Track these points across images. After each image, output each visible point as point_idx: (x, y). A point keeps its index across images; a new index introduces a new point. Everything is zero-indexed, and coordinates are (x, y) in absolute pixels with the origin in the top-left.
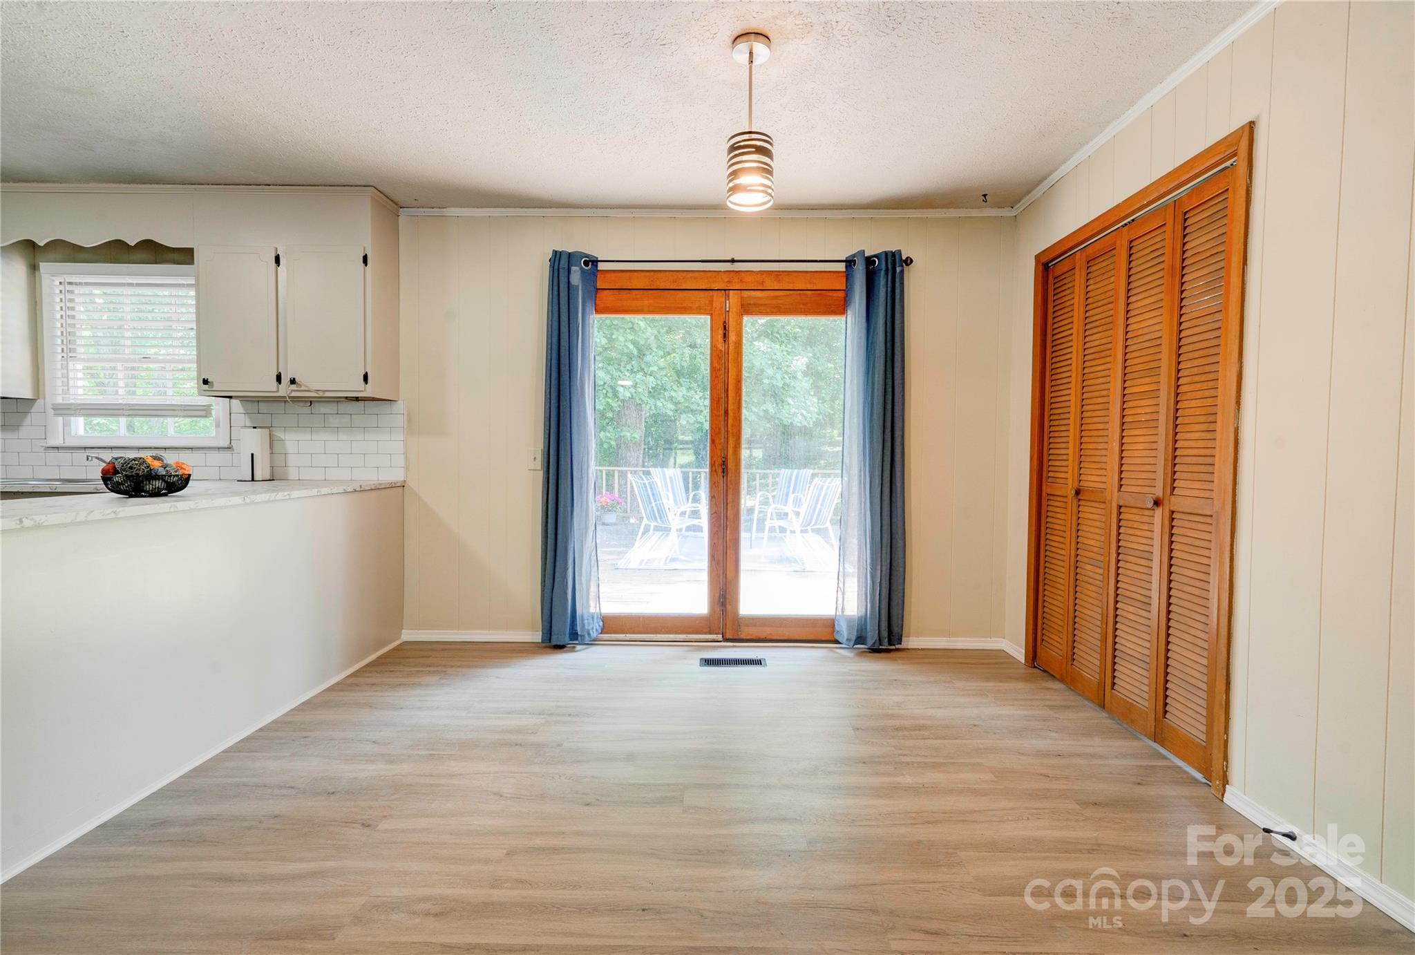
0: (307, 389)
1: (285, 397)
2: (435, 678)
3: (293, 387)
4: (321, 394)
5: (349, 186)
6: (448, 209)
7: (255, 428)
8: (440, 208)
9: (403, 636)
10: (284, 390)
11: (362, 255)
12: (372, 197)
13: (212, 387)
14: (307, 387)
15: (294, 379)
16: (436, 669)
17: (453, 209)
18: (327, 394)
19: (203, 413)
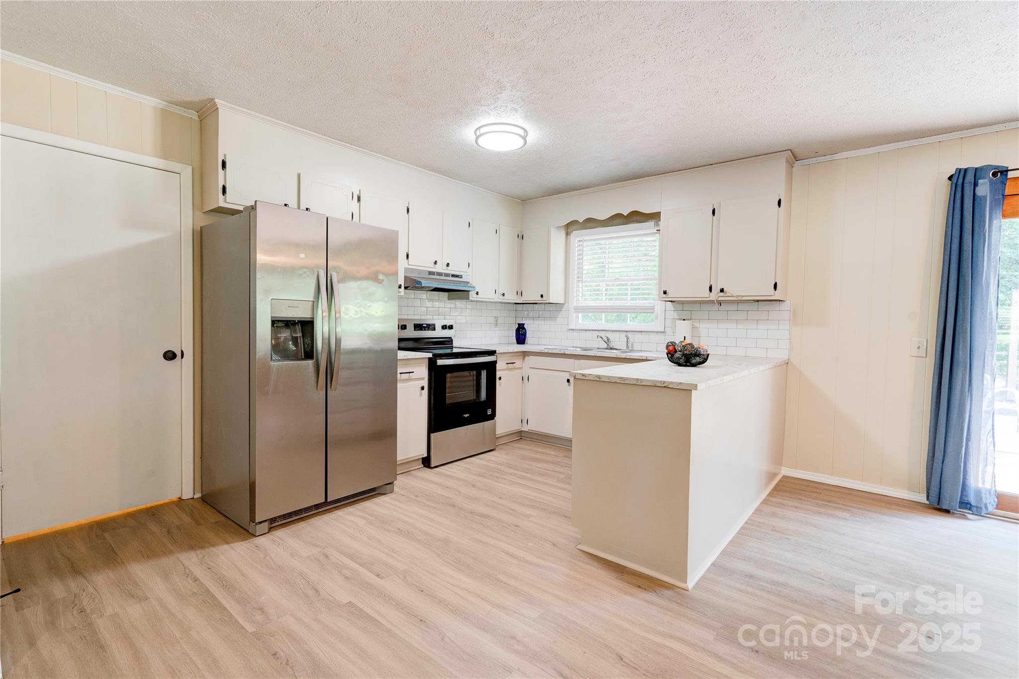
0: (730, 295)
1: (714, 301)
2: (846, 515)
3: (722, 294)
4: (740, 298)
5: (770, 153)
6: (839, 154)
7: (684, 320)
8: (831, 155)
9: (782, 471)
10: (714, 296)
11: (778, 200)
12: (787, 158)
13: (668, 295)
14: (731, 294)
15: (723, 289)
16: (835, 505)
17: (843, 153)
18: (744, 298)
19: (651, 311)
